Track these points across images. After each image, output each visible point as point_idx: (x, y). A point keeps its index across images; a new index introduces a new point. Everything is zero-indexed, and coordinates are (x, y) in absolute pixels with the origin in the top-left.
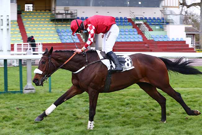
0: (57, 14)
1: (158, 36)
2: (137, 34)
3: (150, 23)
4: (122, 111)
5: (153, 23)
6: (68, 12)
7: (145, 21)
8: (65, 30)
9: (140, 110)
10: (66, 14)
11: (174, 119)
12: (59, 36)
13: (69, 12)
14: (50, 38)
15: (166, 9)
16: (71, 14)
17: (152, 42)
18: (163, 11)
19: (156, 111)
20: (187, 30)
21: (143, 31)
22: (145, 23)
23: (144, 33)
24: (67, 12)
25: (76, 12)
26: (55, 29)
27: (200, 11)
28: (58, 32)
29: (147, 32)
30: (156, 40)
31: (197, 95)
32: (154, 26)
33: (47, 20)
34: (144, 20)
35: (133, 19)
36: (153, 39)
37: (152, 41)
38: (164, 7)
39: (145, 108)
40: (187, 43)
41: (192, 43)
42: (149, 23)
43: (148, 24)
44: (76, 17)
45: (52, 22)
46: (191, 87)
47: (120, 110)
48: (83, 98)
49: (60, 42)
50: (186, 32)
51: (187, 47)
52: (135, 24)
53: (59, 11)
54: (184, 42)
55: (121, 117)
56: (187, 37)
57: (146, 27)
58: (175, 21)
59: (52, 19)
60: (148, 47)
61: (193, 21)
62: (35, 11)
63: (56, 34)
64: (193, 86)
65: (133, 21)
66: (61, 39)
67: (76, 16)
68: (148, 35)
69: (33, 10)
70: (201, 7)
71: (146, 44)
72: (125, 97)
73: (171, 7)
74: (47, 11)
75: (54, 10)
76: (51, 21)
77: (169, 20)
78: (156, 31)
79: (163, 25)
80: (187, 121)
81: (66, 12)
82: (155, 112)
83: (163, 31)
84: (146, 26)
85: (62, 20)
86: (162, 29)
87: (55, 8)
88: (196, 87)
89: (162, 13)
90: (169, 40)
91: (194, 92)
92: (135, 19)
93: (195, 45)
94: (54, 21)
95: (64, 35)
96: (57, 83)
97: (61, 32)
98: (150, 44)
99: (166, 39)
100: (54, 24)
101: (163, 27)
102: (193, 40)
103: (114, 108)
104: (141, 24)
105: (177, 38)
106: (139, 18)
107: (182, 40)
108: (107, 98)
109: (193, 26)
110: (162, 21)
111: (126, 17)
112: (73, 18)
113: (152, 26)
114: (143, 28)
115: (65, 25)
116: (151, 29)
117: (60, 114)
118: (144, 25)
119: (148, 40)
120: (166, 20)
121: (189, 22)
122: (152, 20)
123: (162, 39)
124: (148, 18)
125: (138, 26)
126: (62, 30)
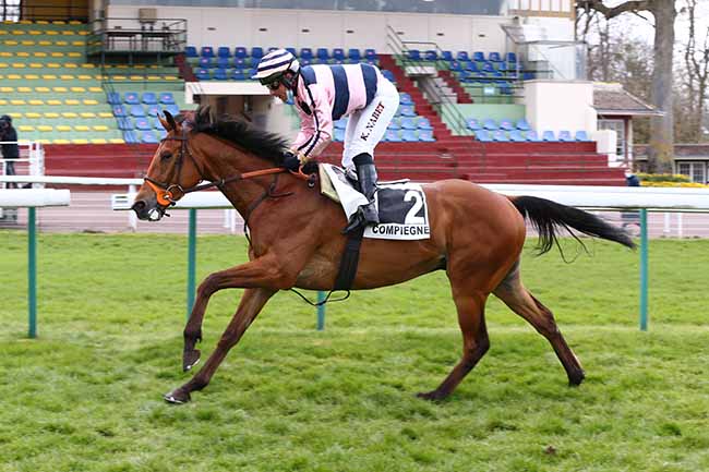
0: (111, 34)
1: (492, 121)
2: (412, 113)
3: (462, 73)
4: (299, 420)
5: (473, 75)
6: (152, 29)
7: (443, 65)
8: (140, 93)
9: (370, 415)
10: (144, 35)
11: (500, 452)
12: (115, 116)
13: (158, 27)
14: (83, 124)
15: (525, 22)
16: (165, 35)
17: (467, 144)
18: (510, 28)
19: (435, 419)
20: (600, 99)
21: (435, 103)
22: (442, 74)
23: (441, 112)
24: (148, 26)
25: (181, 27)
26: (99, 89)
27: (654, 30)
28: (113, 102)
29: (448, 105)
30: (483, 137)
31: (608, 355)
32: (479, 84)
33: (71, 55)
34: (440, 62)
35: (398, 56)
36: (471, 133)
37: (468, 141)
38: (518, 15)
39: (391, 408)
40: (600, 150)
41: (618, 150)
42: (458, 74)
43: (454, 78)
44: (182, 48)
45: (91, 66)
46: (592, 320)
47: (291, 413)
48: (157, 361)
49: (122, 141)
50: (596, 109)
51: (601, 164)
52: (406, 75)
53: (118, 23)
54: (592, 146)
55: (289, 443)
56: (602, 126)
57: (449, 86)
58: (557, 67)
59: (90, 53)
60: (452, 165)
61: (631, 66)
62: (30, 22)
63: (109, 112)
64: (603, 317)
65: (399, 63)
66: (124, 130)
67: (185, 41)
68: (454, 117)
69: (20, 19)
70: (656, 17)
71: (445, 151)
72: (322, 360)
73: (545, 14)
74: (73, 23)
75: (100, 20)
76: (88, 63)
77: (535, 62)
78: (483, 102)
79: (511, 80)
80: (552, 462)
81: (143, 28)
82: (431, 423)
83: (511, 103)
84: (445, 84)
85: (131, 58)
86: (507, 95)
87: (103, 14)
88: (613, 321)
89: (508, 35)
90: (533, 139)
91: (600, 343)
92: (404, 55)
93: (630, 157)
94: (100, 62)
95: (136, 114)
96: (72, 300)
97: (126, 103)
98: (463, 151)
99: (523, 133)
100: (98, 74)
101: (512, 90)
102: (626, 139)
103: (270, 404)
104: (428, 75)
105: (563, 132)
106: (422, 55)
107: (583, 140)
108: (251, 363)
109: (624, 88)
110: (507, 68)
111: (372, 51)
112: (171, 50)
113: (470, 85)
114: (436, 90)
115: (141, 78)
116: (467, 95)
117: (46, 428)
118: (440, 81)
119: (455, 137)
120: (522, 63)
121: (614, 71)
122: (469, 60)
123: (507, 133)
124: (455, 55)
125: (415, 84)
126: (129, 95)
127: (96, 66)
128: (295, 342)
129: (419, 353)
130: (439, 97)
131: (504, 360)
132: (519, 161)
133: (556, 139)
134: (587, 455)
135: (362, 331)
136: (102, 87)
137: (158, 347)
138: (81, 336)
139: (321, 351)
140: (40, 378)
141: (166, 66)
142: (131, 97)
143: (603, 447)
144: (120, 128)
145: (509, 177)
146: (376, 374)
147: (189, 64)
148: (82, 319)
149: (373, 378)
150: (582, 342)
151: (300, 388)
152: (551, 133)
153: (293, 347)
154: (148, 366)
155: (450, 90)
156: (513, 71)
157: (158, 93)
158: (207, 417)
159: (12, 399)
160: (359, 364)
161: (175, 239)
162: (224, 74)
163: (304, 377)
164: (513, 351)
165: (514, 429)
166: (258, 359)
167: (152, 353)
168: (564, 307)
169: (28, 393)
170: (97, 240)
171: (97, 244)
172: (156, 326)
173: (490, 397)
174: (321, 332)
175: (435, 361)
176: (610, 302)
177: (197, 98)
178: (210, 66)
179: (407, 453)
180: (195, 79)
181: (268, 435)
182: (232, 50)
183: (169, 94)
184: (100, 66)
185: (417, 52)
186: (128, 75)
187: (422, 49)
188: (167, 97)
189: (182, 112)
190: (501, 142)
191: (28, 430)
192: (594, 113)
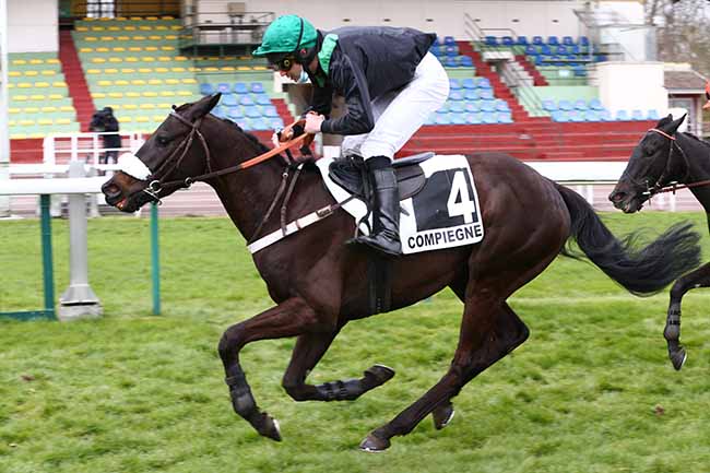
0: (203, 28)
1: (566, 102)
2: (491, 97)
3: (538, 58)
5: (548, 58)
6: (240, 22)
7: (520, 49)
8: (231, 84)
10: (233, 28)
11: (611, 412)
13: (246, 21)
15: (596, 7)
16: (254, 27)
17: (545, 125)
18: (583, 12)
19: (545, 383)
20: (671, 79)
21: (513, 87)
22: (520, 59)
23: (518, 94)
24: (237, 20)
25: (269, 19)
26: (194, 81)
28: (204, 93)
29: (526, 88)
30: (562, 118)
32: (553, 67)
33: (165, 48)
34: (516, 47)
35: (475, 42)
36: (547, 114)
37: (544, 122)
42: (533, 58)
43: (529, 62)
45: (184, 58)
47: (411, 380)
50: (667, 88)
52: (484, 60)
53: (209, 18)
56: (673, 105)
57: (525, 70)
58: (627, 49)
59: (184, 46)
60: (533, 145)
61: (695, 47)
62: (124, 19)
65: (477, 49)
68: (530, 98)
69: (115, 16)
71: (523, 132)
72: (432, 330)
74: (165, 18)
75: (191, 15)
76: (182, 55)
77: (606, 45)
78: (559, 85)
79: (585, 63)
80: (660, 421)
81: (233, 22)
82: (544, 387)
84: (522, 68)
85: (222, 50)
86: (581, 77)
87: (194, 9)
89: (581, 19)
90: (607, 119)
92: (482, 42)
94: (193, 55)
95: (228, 103)
96: (187, 280)
98: (540, 132)
99: (597, 113)
100: (192, 66)
101: (585, 73)
102: (695, 117)
104: (506, 60)
106: (499, 41)
107: (655, 118)
108: (365, 334)
109: (693, 68)
110: (581, 51)
111: (451, 38)
113: (545, 68)
114: (514, 74)
115: (232, 69)
116: (543, 78)
117: (182, 399)
118: (516, 66)
119: (532, 119)
120: (594, 46)
121: (679, 52)
122: (544, 45)
123: (582, 113)
124: (530, 40)
125: (493, 69)
126: (220, 85)
127: (189, 58)
130: (516, 81)
131: (604, 326)
132: (594, 140)
133: (628, 117)
134: (694, 414)
136: (195, 79)
138: (202, 312)
139: (432, 322)
140: (168, 352)
142: (223, 87)
145: (586, 156)
148: (199, 297)
152: (622, 112)
155: (527, 73)
156: (586, 54)
157: (248, 84)
159: (145, 373)
163: (415, 346)
164: (612, 318)
165: (621, 390)
169: (160, 366)
170: (197, 224)
171: (199, 228)
173: (594, 361)
174: (429, 304)
177: (285, 87)
179: (524, 415)
181: (391, 401)
183: (259, 84)
184: (193, 59)
185: (494, 38)
186: (219, 67)
187: (499, 35)
188: (257, 87)
189: (272, 100)
190: (578, 123)
191: (165, 401)
192: (666, 93)
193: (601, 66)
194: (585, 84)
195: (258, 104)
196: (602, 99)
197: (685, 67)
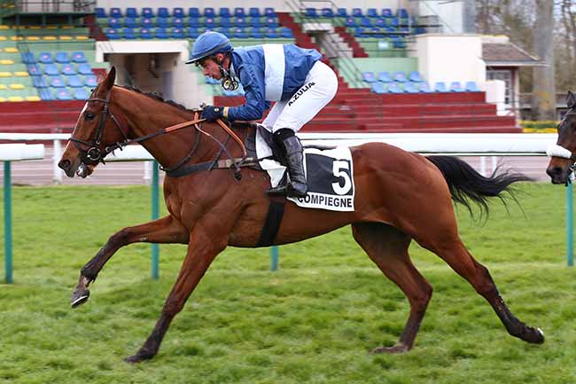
1: (386, 74)
3: (358, 30)
4: (277, 353)
5: (368, 30)
7: (340, 21)
8: (53, 53)
12: (31, 75)
17: (364, 96)
20: (488, 51)
21: (333, 58)
22: (339, 30)
23: (339, 66)
28: (28, 62)
29: (345, 59)
30: (381, 89)
32: (373, 39)
34: (336, 19)
35: (295, 13)
36: (367, 86)
37: (365, 93)
40: (489, 100)
41: (507, 99)
42: (353, 30)
43: (349, 34)
44: (92, 9)
45: (6, 27)
46: (517, 258)
48: (131, 302)
49: (37, 99)
50: (485, 61)
51: (490, 113)
52: (304, 32)
54: (481, 96)
55: (274, 374)
56: (490, 77)
57: (345, 42)
58: (446, 21)
59: (6, 15)
60: (351, 116)
61: (508, 20)
64: (527, 255)
65: (297, 21)
66: (40, 87)
67: (95, 3)
68: (350, 70)
72: (283, 299)
76: (3, 24)
77: (426, 17)
78: (378, 56)
79: (403, 35)
84: (341, 39)
85: (44, 21)
86: (400, 49)
88: (536, 259)
90: (426, 90)
91: (532, 279)
92: (302, 13)
93: (517, 105)
94: (14, 24)
95: (49, 72)
96: (30, 249)
97: (40, 62)
98: (360, 103)
99: (416, 85)
100: (13, 35)
101: (404, 45)
102: (513, 88)
103: (247, 340)
104: (325, 32)
105: (454, 83)
106: (319, 13)
107: (473, 90)
108: (217, 302)
109: (511, 40)
110: (400, 23)
111: (271, 9)
112: (82, 11)
113: (366, 39)
114: (333, 45)
115: (53, 38)
116: (362, 50)
117: (48, 365)
118: (336, 37)
119: (352, 90)
120: (413, 18)
121: (493, 24)
122: (363, 17)
123: (401, 85)
124: (349, 12)
125: (313, 40)
126: (43, 54)
127: (11, 27)
128: (255, 282)
129: (371, 290)
130: (336, 52)
131: (449, 295)
132: (414, 111)
133: (447, 89)
134: (549, 379)
135: (314, 272)
136: (18, 47)
137: (127, 290)
138: (50, 281)
139: (281, 290)
140: (27, 320)
141: (76, 27)
142: (46, 57)
143: (559, 371)
144: (35, 86)
145: (404, 127)
146: (337, 311)
147: (99, 24)
148: (46, 265)
149: (334, 314)
150: (518, 277)
151: (270, 324)
152: (442, 84)
153: (254, 287)
154: (123, 306)
155: (346, 44)
156: (405, 26)
157: (70, 53)
158: (193, 352)
159: (8, 339)
160: (318, 302)
161: (100, 190)
162: (132, 33)
163: (271, 313)
164: (456, 287)
165: (473, 357)
166: (223, 299)
167: (123, 295)
168: (487, 246)
169: (21, 333)
170: (26, 193)
171: (28, 197)
172: (117, 271)
173: (445, 329)
174: (276, 272)
175: (386, 297)
176: (530, 241)
177: (107, 57)
178: (118, 26)
179: (385, 380)
180: (105, 38)
181: (253, 367)
182: (139, 11)
183: (79, 54)
184: (15, 28)
185: (314, 10)
186: (41, 36)
187: (318, 6)
188: (79, 56)
189: (93, 70)
190: (396, 94)
191: (32, 367)
192: (483, 65)
193: (420, 39)
194: (404, 55)
195: (80, 73)
196: (421, 71)
197: (503, 39)
